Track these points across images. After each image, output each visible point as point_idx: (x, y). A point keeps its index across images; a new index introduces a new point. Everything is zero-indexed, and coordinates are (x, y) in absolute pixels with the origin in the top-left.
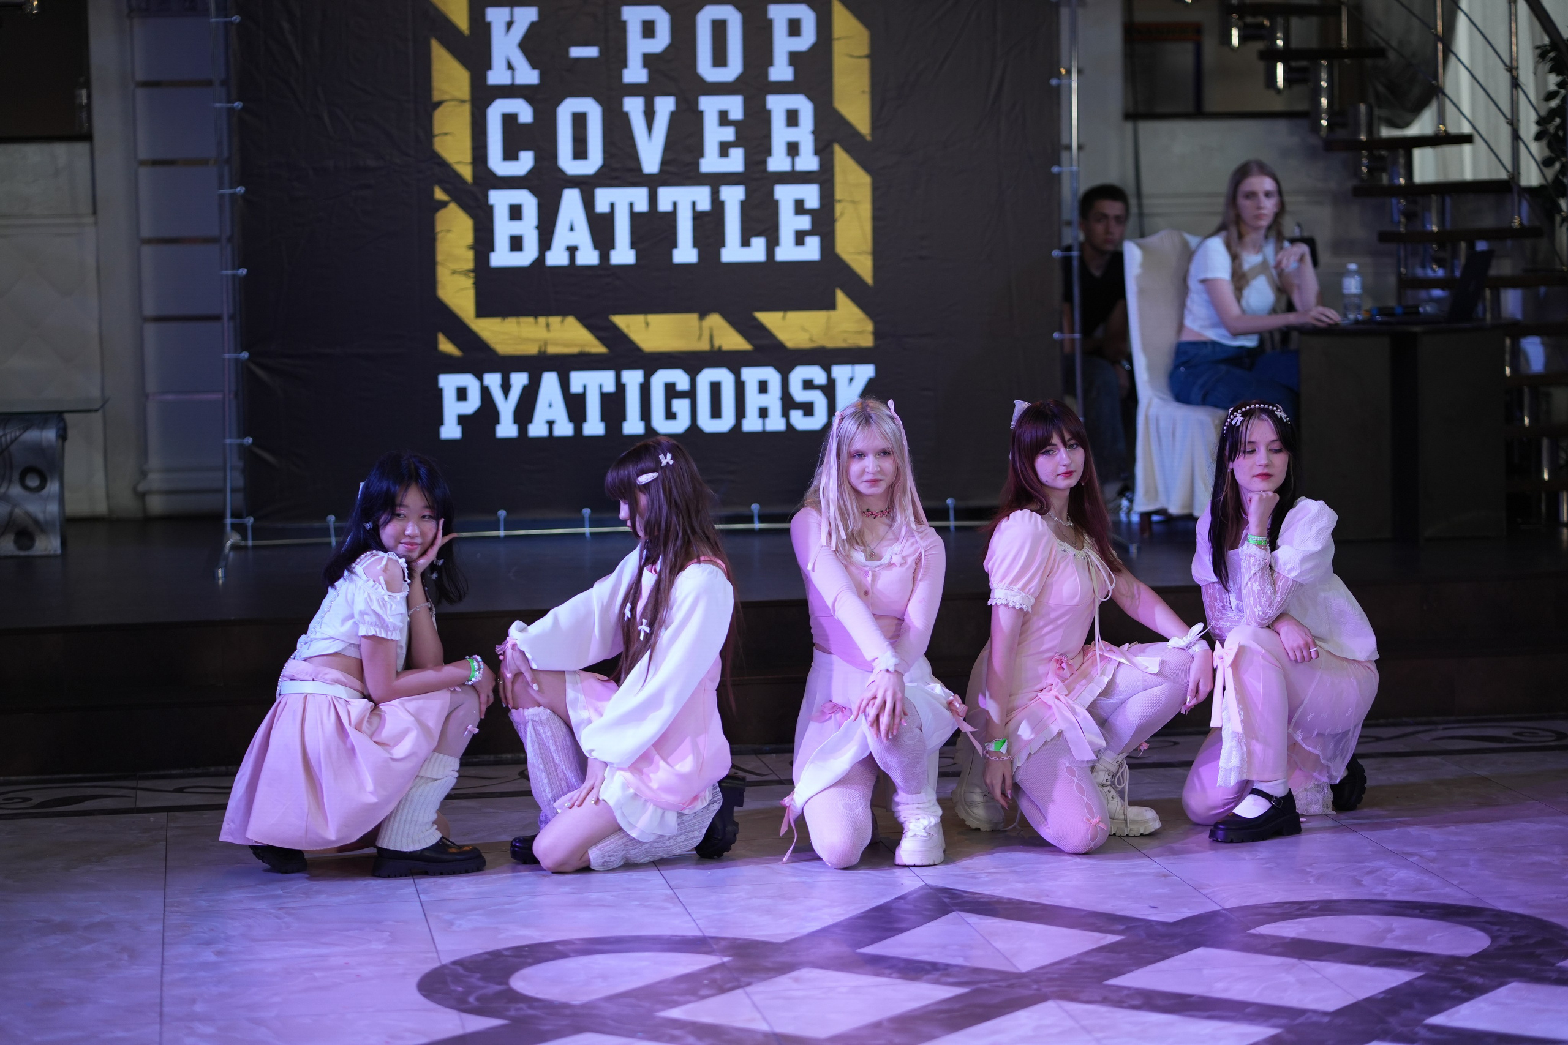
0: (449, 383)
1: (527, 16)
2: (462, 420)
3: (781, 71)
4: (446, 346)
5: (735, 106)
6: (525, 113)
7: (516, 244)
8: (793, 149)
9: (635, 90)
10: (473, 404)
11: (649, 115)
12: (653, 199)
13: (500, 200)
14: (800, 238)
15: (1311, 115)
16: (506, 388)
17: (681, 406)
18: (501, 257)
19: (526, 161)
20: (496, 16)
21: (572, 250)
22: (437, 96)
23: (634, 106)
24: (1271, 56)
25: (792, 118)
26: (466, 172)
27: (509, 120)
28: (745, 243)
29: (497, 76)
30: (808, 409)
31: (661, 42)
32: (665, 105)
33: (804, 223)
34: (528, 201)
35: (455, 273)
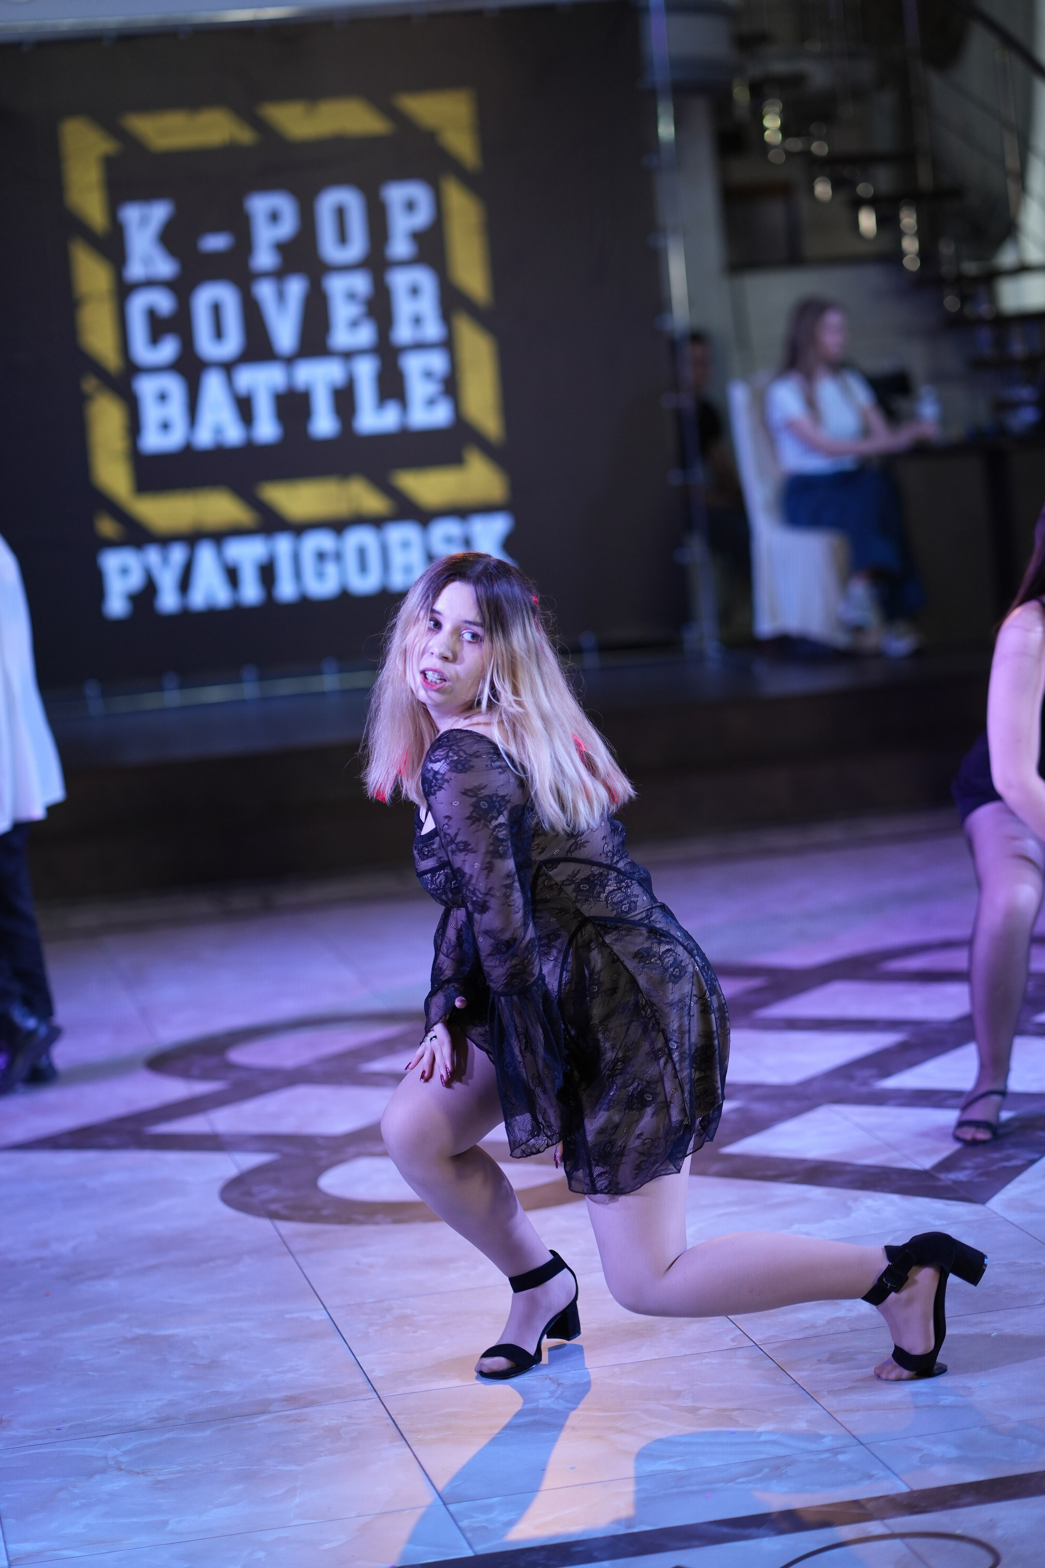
0: (111, 561)
1: (160, 212)
2: (130, 596)
3: (401, 247)
4: (107, 527)
5: (360, 283)
6: (164, 302)
7: (165, 426)
8: (417, 321)
9: (265, 275)
10: (135, 581)
11: (281, 296)
12: (290, 376)
13: (147, 386)
14: (431, 402)
15: (898, 254)
16: (165, 560)
17: (331, 569)
18: (152, 440)
19: (168, 350)
20: (131, 214)
21: (218, 430)
22: (80, 293)
23: (265, 291)
24: (857, 204)
25: (415, 291)
26: (111, 365)
27: (152, 313)
28: (380, 407)
29: (136, 270)
31: (287, 228)
32: (296, 287)
33: (434, 388)
34: (174, 386)
35: (108, 460)
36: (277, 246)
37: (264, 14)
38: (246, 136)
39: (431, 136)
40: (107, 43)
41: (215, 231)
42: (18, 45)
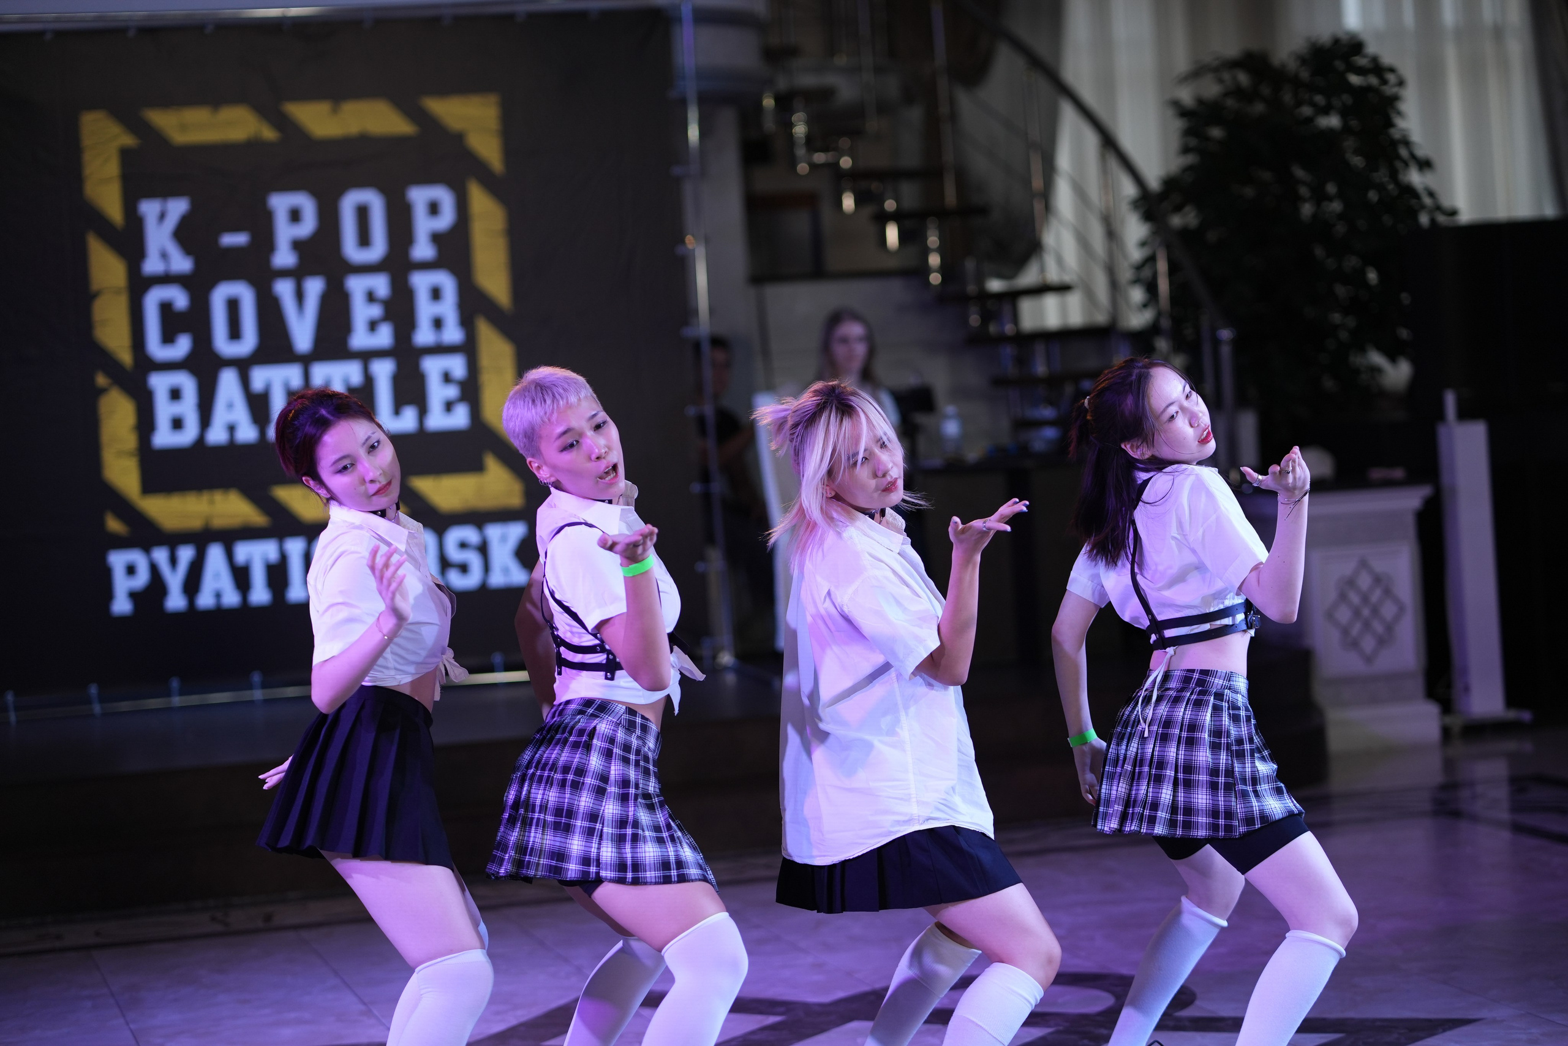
0: (118, 560)
1: (178, 207)
2: (134, 595)
3: (423, 250)
4: (114, 525)
5: (381, 284)
6: (180, 299)
7: (177, 424)
8: (438, 323)
9: (284, 273)
10: (142, 579)
11: (300, 296)
12: (307, 376)
13: (160, 383)
14: (449, 406)
15: (924, 270)
16: (173, 561)
18: (164, 437)
19: (182, 346)
20: (149, 209)
21: (232, 429)
22: (95, 286)
23: (284, 289)
24: (882, 219)
25: (436, 294)
26: (126, 357)
27: (166, 308)
28: (397, 411)
29: (152, 265)
30: (464, 568)
31: (307, 227)
32: (314, 287)
33: (452, 392)
34: (187, 383)
35: (120, 454)
36: (298, 245)
37: (294, 12)
38: (269, 134)
39: (458, 138)
40: (131, 34)
41: (235, 229)
42: (41, 34)
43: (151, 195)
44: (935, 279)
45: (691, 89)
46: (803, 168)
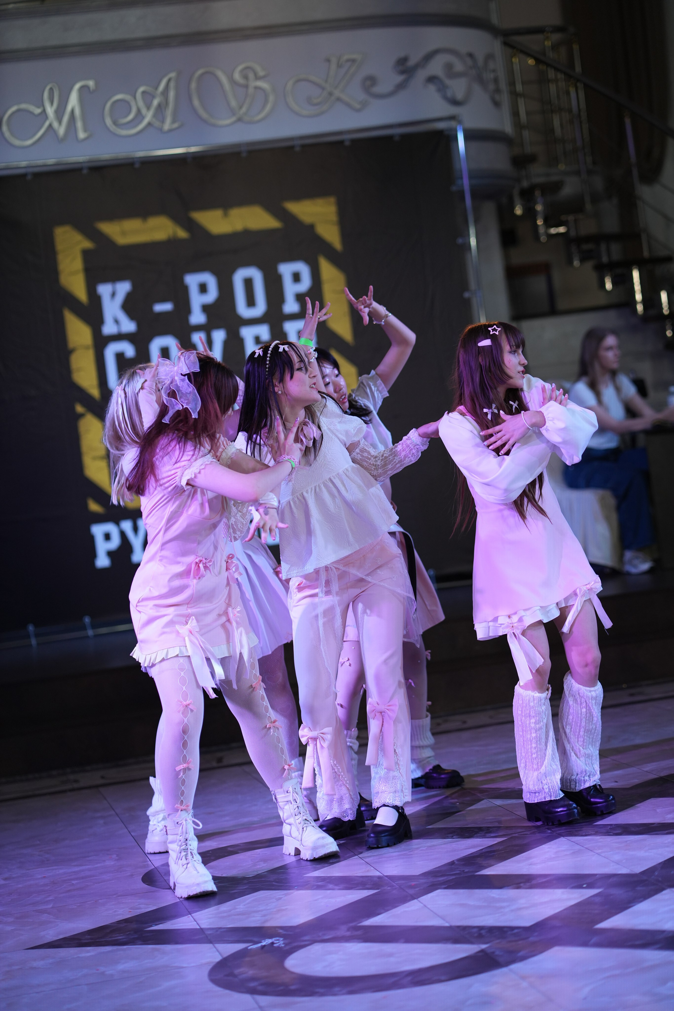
0: (98, 530)
1: (124, 288)
2: (110, 554)
3: (291, 306)
4: (94, 507)
5: (264, 331)
6: (129, 350)
9: (198, 328)
10: (115, 543)
15: (632, 303)
16: (135, 529)
20: (104, 290)
22: (71, 345)
26: (95, 392)
27: (120, 357)
29: (109, 329)
31: (212, 295)
32: (219, 336)
35: (95, 458)
36: (206, 308)
37: (193, 149)
38: (182, 234)
39: (311, 227)
40: (85, 172)
41: (163, 300)
42: (24, 176)
43: (105, 280)
44: (640, 308)
45: (466, 184)
46: (543, 239)
